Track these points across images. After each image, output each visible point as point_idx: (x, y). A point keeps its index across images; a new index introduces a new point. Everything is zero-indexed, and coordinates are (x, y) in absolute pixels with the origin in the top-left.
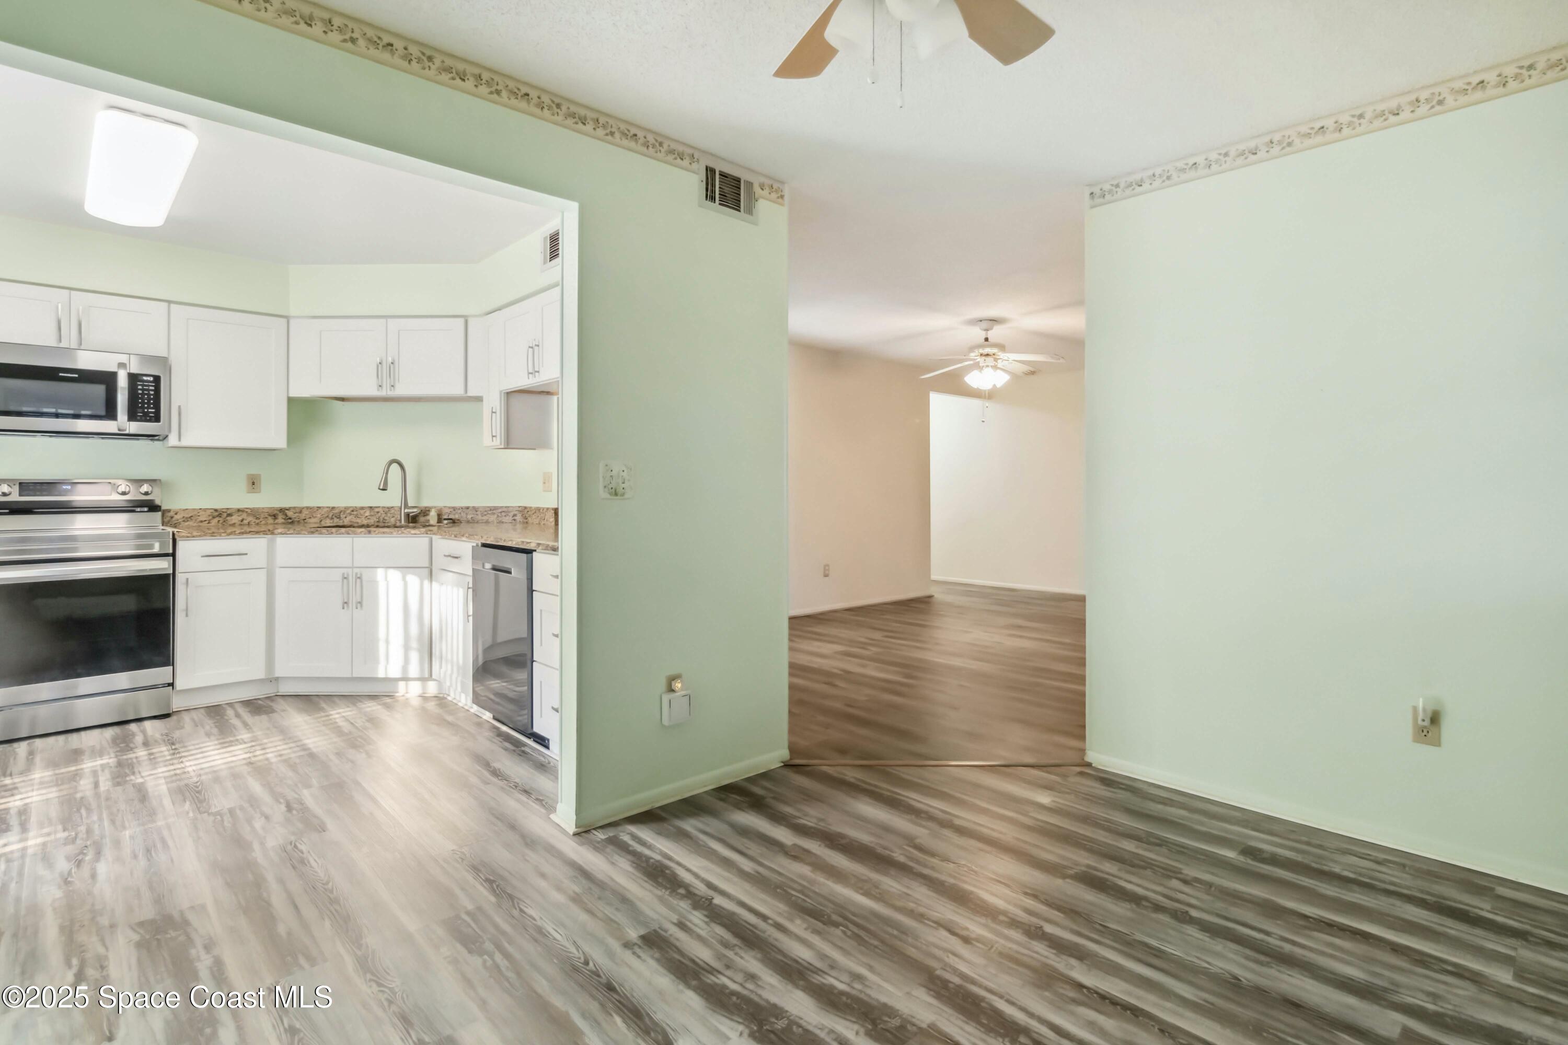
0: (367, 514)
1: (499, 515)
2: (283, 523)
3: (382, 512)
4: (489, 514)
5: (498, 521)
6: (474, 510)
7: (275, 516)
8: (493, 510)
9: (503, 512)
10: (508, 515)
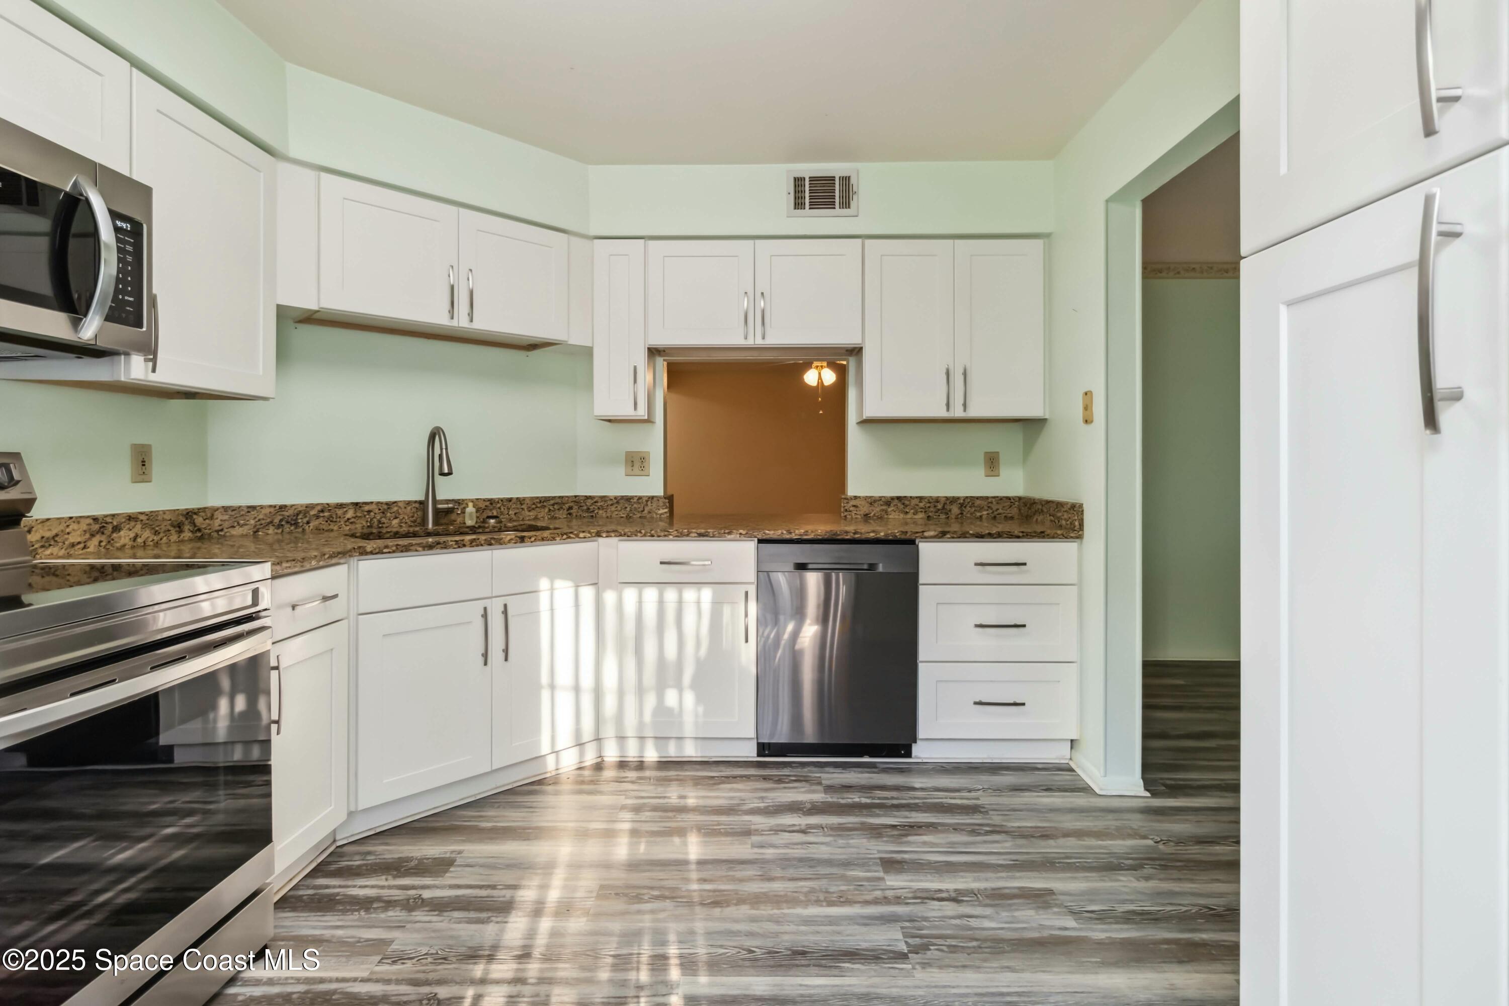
0: (350, 514)
3: (377, 511)
4: (539, 507)
5: (549, 516)
6: (519, 503)
7: (179, 527)
8: (543, 502)
9: (557, 503)
10: (562, 508)
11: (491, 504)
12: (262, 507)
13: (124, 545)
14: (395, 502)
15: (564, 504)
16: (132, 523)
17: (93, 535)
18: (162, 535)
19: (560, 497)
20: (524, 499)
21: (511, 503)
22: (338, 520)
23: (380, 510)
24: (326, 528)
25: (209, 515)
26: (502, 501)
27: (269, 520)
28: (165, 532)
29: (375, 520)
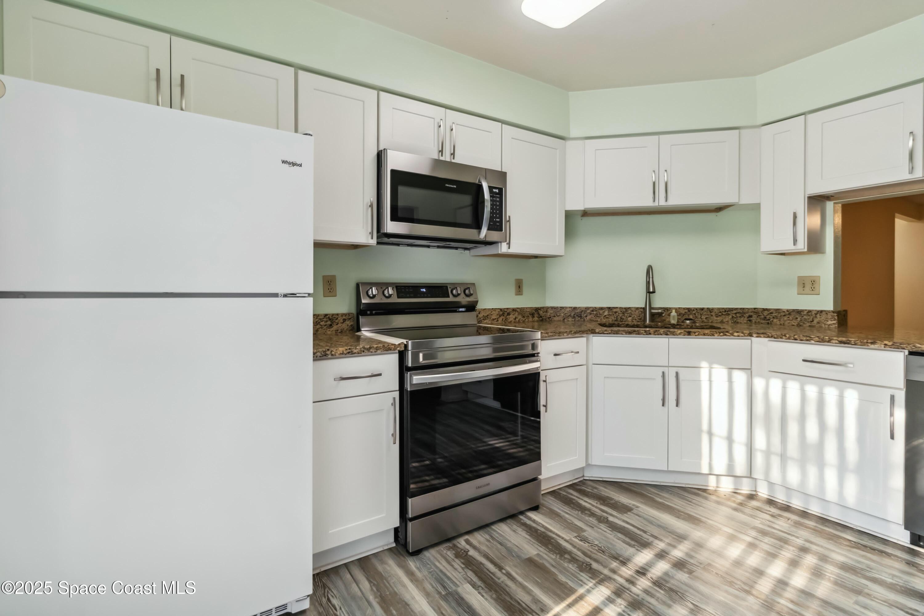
0: (606, 313)
1: (734, 316)
2: (537, 321)
3: (620, 312)
4: (724, 315)
5: (732, 321)
6: (709, 311)
7: (533, 315)
8: (728, 312)
9: (738, 313)
10: (743, 316)
11: (689, 311)
12: (566, 308)
13: (511, 321)
14: (629, 308)
15: (745, 313)
16: (514, 312)
17: (500, 316)
18: (526, 318)
19: (741, 309)
20: (713, 309)
21: (703, 311)
22: (600, 316)
23: (621, 311)
24: (594, 320)
25: (545, 310)
26: (696, 309)
27: (569, 314)
28: (526, 317)
29: (619, 317)
